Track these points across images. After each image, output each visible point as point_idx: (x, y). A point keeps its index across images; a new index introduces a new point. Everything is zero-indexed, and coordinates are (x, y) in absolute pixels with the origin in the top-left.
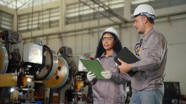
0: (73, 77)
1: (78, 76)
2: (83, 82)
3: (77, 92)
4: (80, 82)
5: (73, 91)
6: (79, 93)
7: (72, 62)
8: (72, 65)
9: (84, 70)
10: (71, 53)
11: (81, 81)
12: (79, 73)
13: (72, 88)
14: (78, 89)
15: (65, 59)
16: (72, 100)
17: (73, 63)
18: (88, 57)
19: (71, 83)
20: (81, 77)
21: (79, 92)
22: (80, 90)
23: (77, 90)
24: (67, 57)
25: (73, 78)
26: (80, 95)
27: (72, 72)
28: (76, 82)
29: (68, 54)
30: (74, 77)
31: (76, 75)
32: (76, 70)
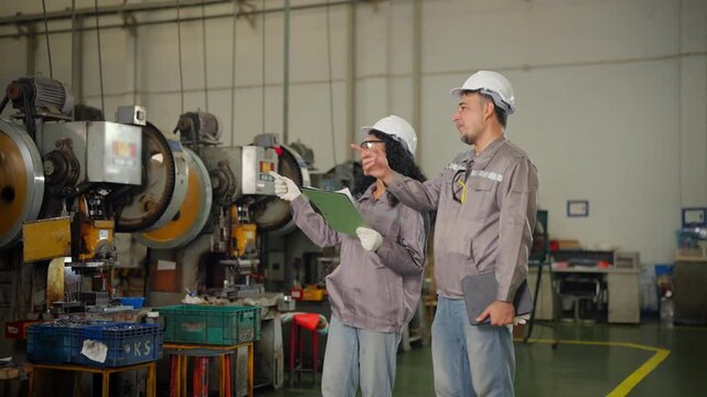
0: (224, 211)
1: (240, 209)
2: (253, 227)
3: (234, 258)
4: (246, 226)
5: (223, 256)
6: (242, 263)
7: (220, 164)
8: (223, 175)
9: (258, 189)
10: (214, 135)
11: (246, 222)
12: (244, 199)
13: (222, 246)
14: (238, 250)
15: (197, 152)
16: (223, 284)
17: (225, 167)
18: (272, 147)
19: (219, 232)
20: (246, 209)
21: (243, 258)
22: (246, 253)
23: (236, 253)
24: (201, 146)
25: (225, 215)
26: (245, 268)
27: (222, 196)
28: (234, 226)
29: (205, 137)
30: (227, 212)
31: (231, 205)
32: (233, 191)
